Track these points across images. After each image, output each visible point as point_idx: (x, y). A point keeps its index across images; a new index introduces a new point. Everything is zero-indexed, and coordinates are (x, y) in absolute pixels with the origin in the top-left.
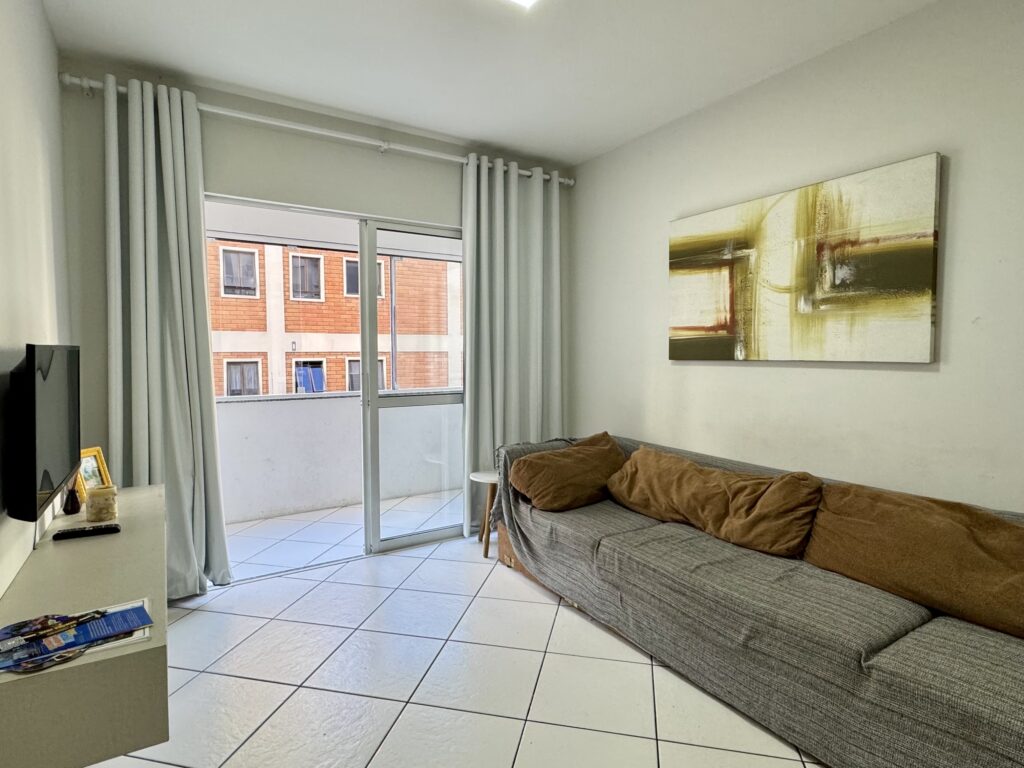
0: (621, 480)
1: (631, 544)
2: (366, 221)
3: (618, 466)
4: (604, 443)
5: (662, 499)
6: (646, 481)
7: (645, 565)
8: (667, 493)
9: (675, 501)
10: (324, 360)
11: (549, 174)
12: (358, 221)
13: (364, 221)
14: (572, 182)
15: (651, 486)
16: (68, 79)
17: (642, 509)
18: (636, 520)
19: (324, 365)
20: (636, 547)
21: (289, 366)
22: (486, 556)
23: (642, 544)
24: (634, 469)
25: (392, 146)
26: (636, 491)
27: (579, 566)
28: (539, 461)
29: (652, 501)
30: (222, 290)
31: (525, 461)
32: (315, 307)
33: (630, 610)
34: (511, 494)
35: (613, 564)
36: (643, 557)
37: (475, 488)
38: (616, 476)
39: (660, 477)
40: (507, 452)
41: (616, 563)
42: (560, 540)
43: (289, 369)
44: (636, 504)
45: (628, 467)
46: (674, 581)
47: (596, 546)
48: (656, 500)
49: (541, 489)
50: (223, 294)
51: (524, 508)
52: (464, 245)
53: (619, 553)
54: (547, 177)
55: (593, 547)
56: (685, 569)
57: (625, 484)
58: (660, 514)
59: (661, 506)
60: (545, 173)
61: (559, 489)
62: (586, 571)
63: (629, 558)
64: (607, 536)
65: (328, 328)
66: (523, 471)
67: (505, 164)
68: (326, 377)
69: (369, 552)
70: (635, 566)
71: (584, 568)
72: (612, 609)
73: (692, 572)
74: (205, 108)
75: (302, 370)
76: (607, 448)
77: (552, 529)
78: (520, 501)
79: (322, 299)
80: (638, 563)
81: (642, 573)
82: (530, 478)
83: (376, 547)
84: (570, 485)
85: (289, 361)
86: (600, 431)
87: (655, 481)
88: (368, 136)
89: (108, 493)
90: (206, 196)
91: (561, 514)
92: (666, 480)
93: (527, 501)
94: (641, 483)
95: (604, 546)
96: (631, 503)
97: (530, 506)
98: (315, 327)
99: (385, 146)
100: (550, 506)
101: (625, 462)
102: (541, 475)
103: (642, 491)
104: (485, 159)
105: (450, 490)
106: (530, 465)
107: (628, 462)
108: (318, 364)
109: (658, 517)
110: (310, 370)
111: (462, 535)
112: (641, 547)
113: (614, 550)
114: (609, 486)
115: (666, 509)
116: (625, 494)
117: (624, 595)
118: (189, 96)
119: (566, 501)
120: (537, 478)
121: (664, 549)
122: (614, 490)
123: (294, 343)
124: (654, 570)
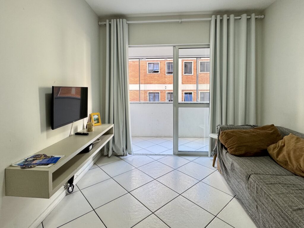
0: (274, 149)
1: (264, 182)
2: (175, 46)
3: (275, 141)
4: (270, 129)
5: (294, 162)
6: (287, 152)
7: (268, 196)
8: (297, 160)
9: (302, 166)
10: (193, 92)
11: (250, 16)
12: (173, 47)
13: (174, 46)
14: (263, 16)
15: (289, 154)
16: (100, 23)
17: (284, 165)
18: (278, 169)
19: (193, 94)
20: (267, 184)
21: (182, 94)
22: (214, 166)
23: (271, 184)
24: (283, 144)
25: (182, 20)
26: (281, 156)
27: (242, 184)
28: (231, 133)
29: (289, 163)
30: (166, 73)
31: (225, 132)
32: (190, 77)
33: (261, 215)
34: (220, 144)
35: (254, 189)
36: (268, 190)
37: (212, 139)
38: (272, 146)
39: (295, 151)
40: (220, 128)
41: (255, 189)
42: (235, 169)
43: (183, 95)
44: (280, 162)
45: (280, 143)
46: (282, 211)
47: (248, 177)
48: (291, 163)
49: (230, 145)
50: (166, 74)
51: (224, 151)
52: (210, 50)
53: (257, 184)
54: (249, 17)
55: (247, 177)
56: (291, 207)
57: (276, 151)
58: (293, 170)
59: (294, 167)
60: (247, 16)
61: (238, 146)
62: (244, 187)
63: (261, 189)
64: (255, 174)
65: (194, 82)
66: (224, 136)
67: (228, 16)
68: (193, 97)
69: (174, 154)
70: (263, 193)
71: (244, 185)
72: (253, 210)
73: (295, 210)
74: (128, 22)
75: (186, 95)
76: (271, 132)
77: (232, 163)
78: (223, 148)
79: (193, 74)
80: (265, 193)
81: (267, 199)
82: (226, 140)
83: (177, 153)
84: (245, 146)
85: (183, 92)
86: (270, 124)
87: (292, 153)
88: (177, 19)
89: (91, 125)
90: (129, 46)
91: (238, 158)
92: (298, 154)
93: (226, 149)
94: (284, 152)
95: (251, 178)
96: (277, 161)
97: (226, 151)
98: (190, 83)
99: (180, 21)
100: (233, 153)
101: (280, 140)
102: (231, 139)
103: (284, 156)
104: (218, 17)
105: (206, 138)
106: (227, 134)
107: (281, 141)
108: (191, 93)
109: (292, 172)
110: (188, 95)
111: (207, 156)
112: (270, 185)
113: (255, 182)
114: (268, 150)
115: (296, 169)
116: (275, 155)
117: (258, 206)
118: (125, 20)
119: (243, 152)
120: (229, 140)
121: (284, 191)
122: (270, 152)
123: (166, 87)
124: (272, 200)
